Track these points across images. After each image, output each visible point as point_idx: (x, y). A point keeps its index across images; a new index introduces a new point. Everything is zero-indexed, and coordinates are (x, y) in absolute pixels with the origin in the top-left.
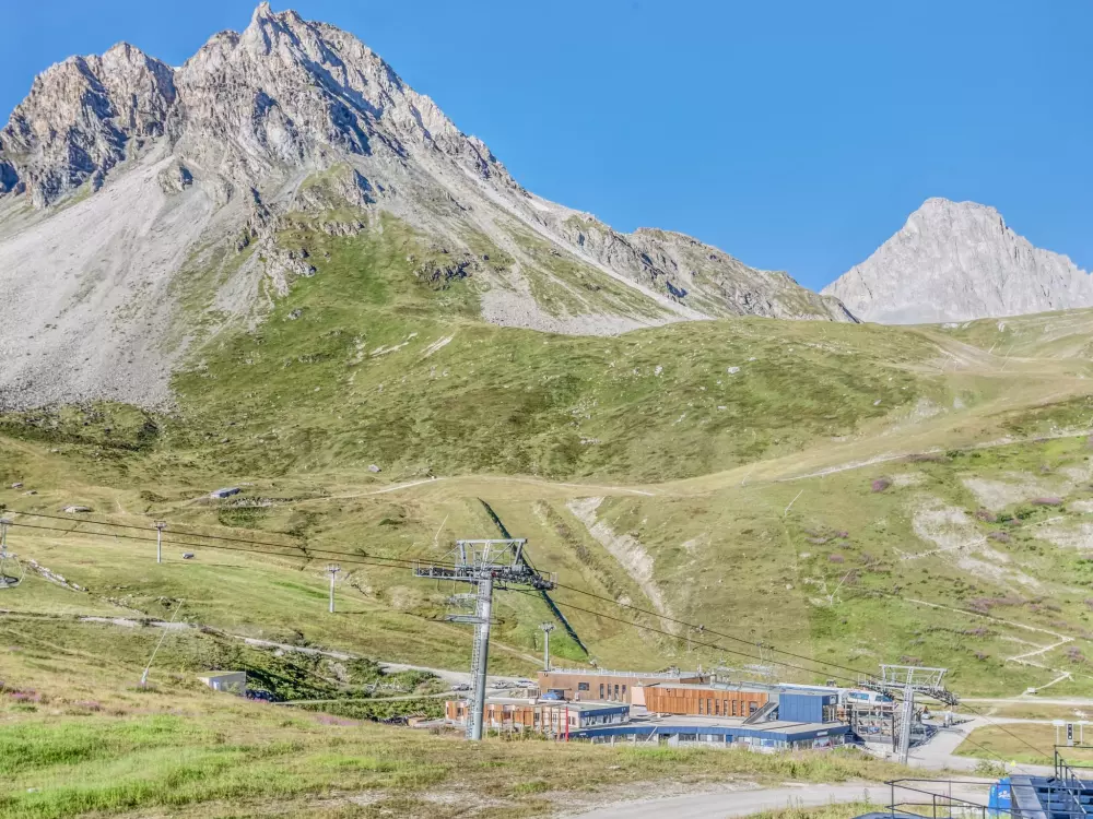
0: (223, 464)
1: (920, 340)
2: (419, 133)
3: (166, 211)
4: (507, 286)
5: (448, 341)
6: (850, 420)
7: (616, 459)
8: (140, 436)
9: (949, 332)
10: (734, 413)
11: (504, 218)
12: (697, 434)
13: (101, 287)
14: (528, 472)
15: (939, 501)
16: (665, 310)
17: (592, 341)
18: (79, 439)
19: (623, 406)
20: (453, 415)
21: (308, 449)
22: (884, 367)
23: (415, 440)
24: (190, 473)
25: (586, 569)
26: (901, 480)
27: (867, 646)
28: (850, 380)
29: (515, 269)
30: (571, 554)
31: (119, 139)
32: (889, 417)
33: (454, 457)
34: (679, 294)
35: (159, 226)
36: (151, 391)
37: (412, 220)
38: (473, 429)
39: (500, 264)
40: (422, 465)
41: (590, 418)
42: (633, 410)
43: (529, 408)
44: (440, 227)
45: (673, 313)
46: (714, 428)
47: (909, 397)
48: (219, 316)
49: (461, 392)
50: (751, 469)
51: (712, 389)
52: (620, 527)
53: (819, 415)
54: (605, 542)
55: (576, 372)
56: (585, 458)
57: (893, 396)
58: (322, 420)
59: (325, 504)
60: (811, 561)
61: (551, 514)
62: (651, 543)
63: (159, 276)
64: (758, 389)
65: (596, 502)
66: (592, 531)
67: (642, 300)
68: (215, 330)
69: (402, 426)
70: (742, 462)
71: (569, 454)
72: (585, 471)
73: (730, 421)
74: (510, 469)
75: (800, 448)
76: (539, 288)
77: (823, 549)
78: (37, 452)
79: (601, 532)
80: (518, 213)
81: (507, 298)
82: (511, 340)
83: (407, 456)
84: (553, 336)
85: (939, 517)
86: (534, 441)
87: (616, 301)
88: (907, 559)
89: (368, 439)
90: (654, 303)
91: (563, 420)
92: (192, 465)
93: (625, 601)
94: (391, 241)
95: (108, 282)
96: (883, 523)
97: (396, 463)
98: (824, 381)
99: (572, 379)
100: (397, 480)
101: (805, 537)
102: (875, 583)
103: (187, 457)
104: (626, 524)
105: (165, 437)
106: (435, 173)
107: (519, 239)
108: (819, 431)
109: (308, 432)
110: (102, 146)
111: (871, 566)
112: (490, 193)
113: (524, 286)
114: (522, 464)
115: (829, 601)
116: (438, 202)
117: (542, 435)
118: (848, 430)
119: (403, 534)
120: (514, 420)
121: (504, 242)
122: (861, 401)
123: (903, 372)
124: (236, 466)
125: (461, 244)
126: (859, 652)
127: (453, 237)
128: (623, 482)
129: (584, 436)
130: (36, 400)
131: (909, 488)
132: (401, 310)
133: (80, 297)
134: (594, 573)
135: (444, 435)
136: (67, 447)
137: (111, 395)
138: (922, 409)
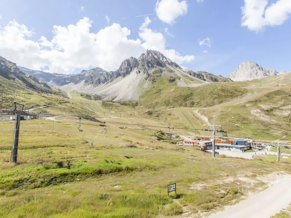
0: (146, 107)
1: (246, 83)
2: (167, 63)
3: (137, 77)
4: (180, 81)
5: (173, 89)
6: (237, 96)
7: (199, 104)
8: (136, 104)
9: (250, 81)
10: (217, 96)
11: (179, 72)
12: (211, 100)
13: (130, 86)
14: (187, 106)
15: (255, 108)
16: (203, 82)
17: (193, 88)
18: (129, 105)
19: (200, 96)
20: (176, 99)
21: (157, 105)
22: (242, 88)
23: (171, 103)
24: (142, 109)
25: (198, 120)
26: (247, 105)
27: (246, 132)
28: (236, 90)
29: (181, 79)
30: (195, 118)
31: (131, 69)
32: (243, 96)
33: (176, 105)
34: (205, 80)
35: (136, 78)
36: (136, 99)
37: (167, 74)
38: (178, 101)
39: (179, 78)
40: (172, 106)
41: (196, 99)
42: (201, 97)
43: (186, 98)
44: (171, 74)
45: (204, 83)
46: (215, 99)
47: (246, 92)
48: (144, 88)
49: (176, 96)
50: (222, 105)
51: (213, 93)
52: (202, 114)
53: (231, 96)
54: (200, 116)
55: (192, 92)
56: (195, 104)
57: (243, 93)
58: (158, 101)
59: (160, 112)
60: (234, 119)
61: (191, 112)
62: (207, 116)
63: (137, 84)
64: (221, 93)
65: (198, 110)
66: (198, 115)
67: (199, 81)
68: (144, 90)
69: (169, 101)
70: (219, 104)
71: (193, 104)
72: (195, 106)
73: (216, 98)
74: (184, 106)
75: (229, 101)
76: (185, 81)
77: (236, 116)
78: (125, 107)
79: (199, 115)
80: (181, 71)
81: (181, 83)
82: (183, 89)
83: (170, 105)
84: (188, 88)
85: (255, 111)
86: (187, 102)
87: (196, 82)
88: (251, 118)
89: (165, 103)
90: (201, 82)
91: (191, 99)
92: (142, 108)
93: (204, 125)
94: (165, 77)
95: (131, 85)
96: (245, 112)
97: (169, 106)
98: (231, 91)
99: (191, 93)
100: (169, 108)
101: (232, 115)
102: (245, 121)
103: (142, 106)
104: (203, 113)
105: (139, 104)
106: (170, 68)
107: (181, 75)
108: (232, 98)
109: (157, 102)
110: (130, 69)
111: (244, 119)
112: (177, 69)
113: (183, 81)
114: (186, 106)
115: (238, 125)
116: (171, 71)
117: (188, 102)
118: (236, 98)
119: (171, 116)
120: (184, 99)
121: (179, 75)
122: (238, 93)
123: (245, 89)
124: (148, 107)
125: (174, 76)
126: (245, 133)
127: (173, 76)
128: (201, 108)
129: (194, 101)
130: (124, 101)
131: (249, 106)
132: (167, 86)
133: (128, 88)
134: (199, 121)
135: (174, 102)
136: (128, 106)
137: (132, 99)
138: (249, 94)
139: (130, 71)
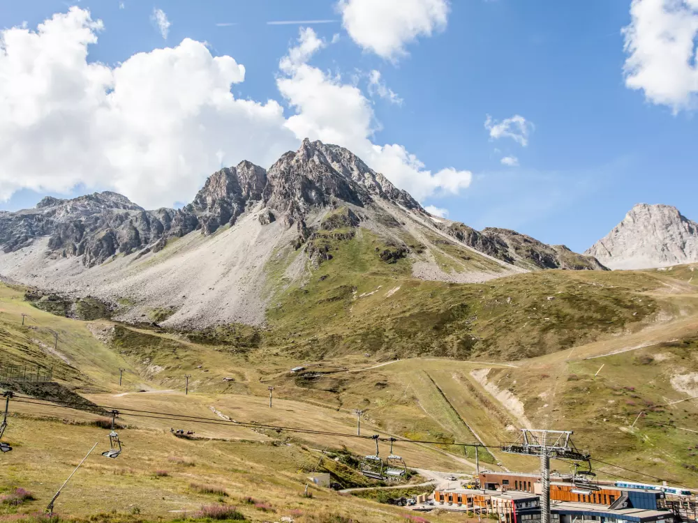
0: (293, 353)
1: (651, 278)
2: (378, 191)
3: (262, 234)
4: (424, 260)
5: (398, 288)
6: (621, 323)
7: (492, 348)
8: (252, 341)
9: (662, 272)
10: (554, 322)
11: (420, 227)
12: (535, 333)
13: (234, 269)
14: (446, 355)
15: (684, 369)
16: (504, 267)
17: (470, 287)
18: (226, 343)
19: (493, 319)
20: (405, 326)
21: (333, 345)
22: (638, 294)
23: (386, 340)
24: (277, 359)
25: (486, 409)
26: (659, 357)
27: (660, 457)
28: (618, 302)
29: (427, 251)
30: (477, 402)
31: (242, 204)
32: (643, 322)
33: (408, 349)
34: (511, 260)
35: (260, 241)
36: (255, 319)
37: (376, 230)
38: (415, 333)
39: (420, 249)
40: (391, 353)
41: (479, 328)
42: (498, 321)
43: (443, 322)
44: (390, 233)
45: (509, 269)
46: (545, 330)
47: (653, 310)
48: (287, 280)
49: (407, 314)
50: (570, 353)
51: (539, 308)
52: (501, 386)
53: (601, 321)
54: (494, 394)
55: (466, 302)
56: (475, 347)
57: (642, 311)
58: (339, 331)
59: (346, 375)
60: (616, 405)
61: (462, 378)
62: (520, 395)
63: (260, 263)
64: (567, 310)
65: (486, 371)
66: (486, 388)
67: (492, 263)
68: (285, 287)
69: (379, 333)
70: (563, 348)
71: (467, 347)
72: (476, 354)
73: (552, 326)
74: (437, 354)
75: (594, 340)
76: (439, 260)
77: (620, 398)
78: (209, 349)
79: (490, 388)
80: (427, 224)
81: (425, 265)
82: (435, 289)
83: (383, 349)
84: (451, 285)
85: (686, 378)
86: (448, 339)
87: (479, 264)
88: (672, 404)
89: (363, 340)
90: (497, 264)
91: (461, 327)
92: (277, 355)
93: (510, 428)
94: (367, 241)
95: (237, 267)
96: (652, 382)
97: (378, 352)
98: (602, 303)
99: (463, 306)
100: (380, 361)
101: (609, 390)
102: (656, 418)
103: (274, 350)
104: (506, 383)
105: (265, 341)
106: (385, 208)
107: (427, 237)
108: (604, 330)
109: (333, 336)
110: (235, 206)
111: (651, 408)
112: (412, 215)
113: (432, 259)
114: (443, 352)
115: (631, 429)
116: (391, 222)
117: (451, 336)
118: (620, 330)
119: (388, 391)
120: (436, 328)
121: (421, 238)
122: (625, 313)
123: (647, 297)
124: (298, 354)
125: (400, 241)
126: (656, 460)
127: (397, 238)
128: (498, 360)
129: (474, 334)
130: (205, 325)
131: (664, 361)
132: (374, 274)
133: (224, 275)
134: (490, 412)
135: (401, 337)
136: (221, 347)
137: (238, 321)
138: (662, 317)
139: (238, 214)
